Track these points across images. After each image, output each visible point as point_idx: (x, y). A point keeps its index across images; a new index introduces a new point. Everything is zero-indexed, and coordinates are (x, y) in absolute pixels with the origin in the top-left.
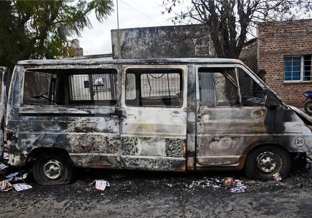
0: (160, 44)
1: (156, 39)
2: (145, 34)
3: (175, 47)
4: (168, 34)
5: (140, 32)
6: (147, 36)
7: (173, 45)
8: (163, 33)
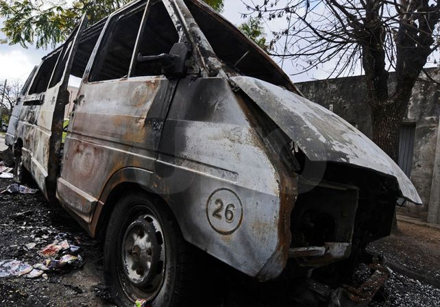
0: (326, 102)
1: (322, 95)
2: (309, 88)
3: (347, 106)
4: (341, 88)
5: (303, 87)
6: (311, 91)
7: (345, 103)
8: (334, 86)
